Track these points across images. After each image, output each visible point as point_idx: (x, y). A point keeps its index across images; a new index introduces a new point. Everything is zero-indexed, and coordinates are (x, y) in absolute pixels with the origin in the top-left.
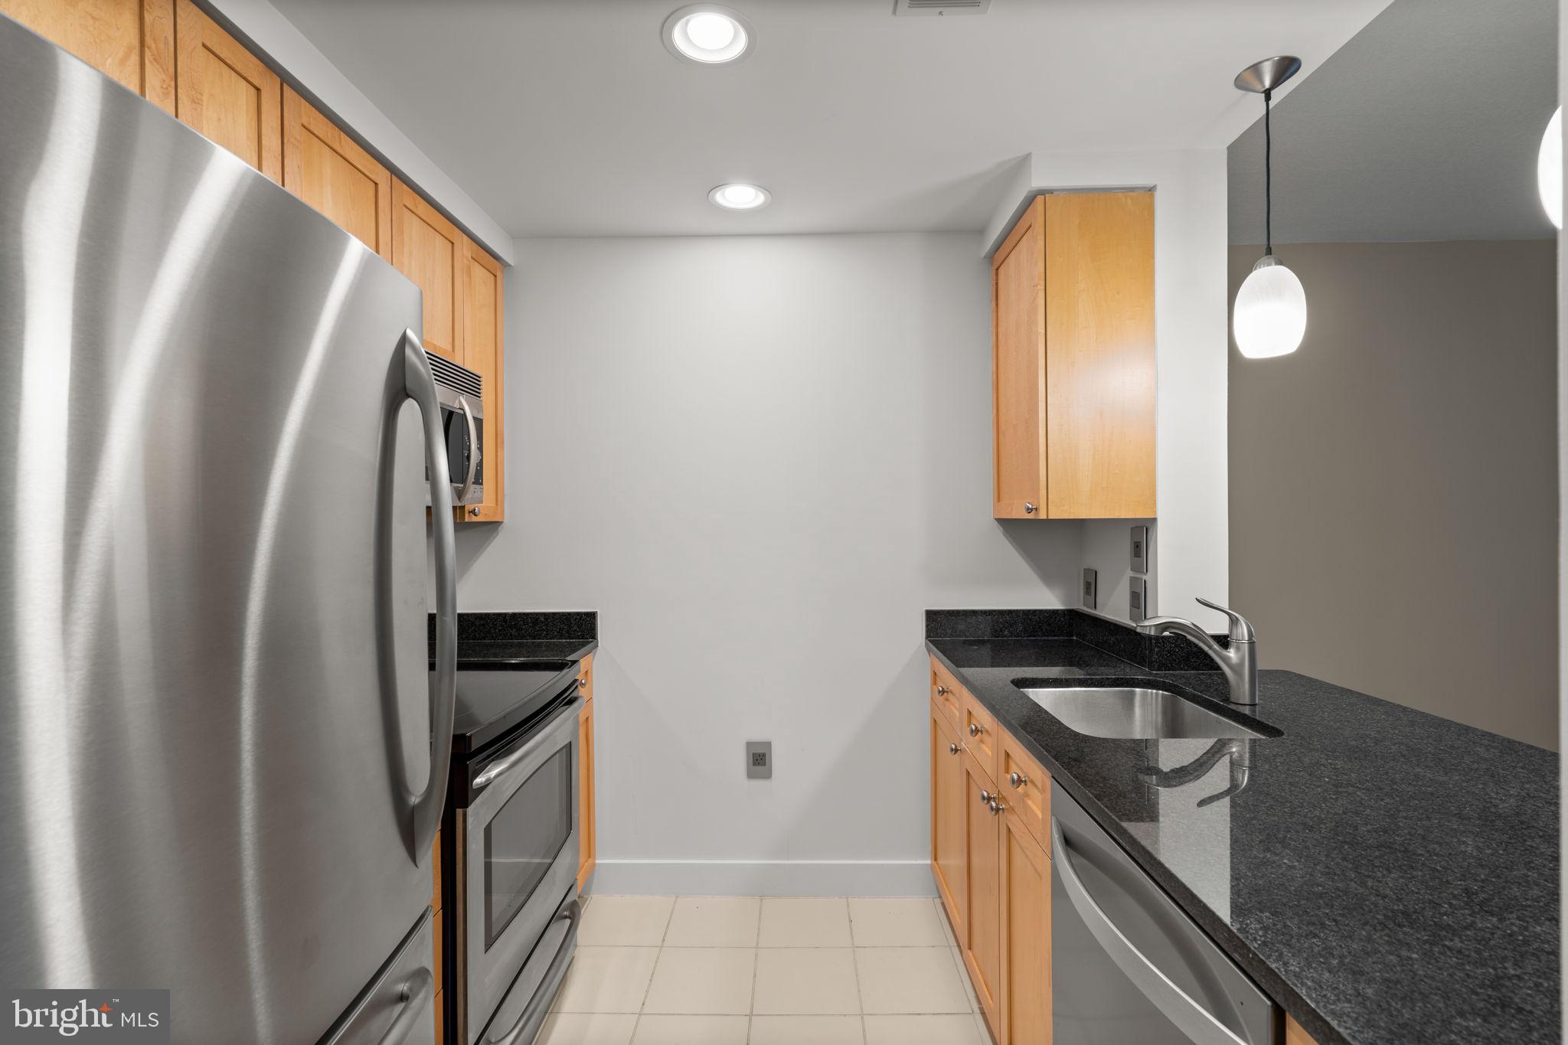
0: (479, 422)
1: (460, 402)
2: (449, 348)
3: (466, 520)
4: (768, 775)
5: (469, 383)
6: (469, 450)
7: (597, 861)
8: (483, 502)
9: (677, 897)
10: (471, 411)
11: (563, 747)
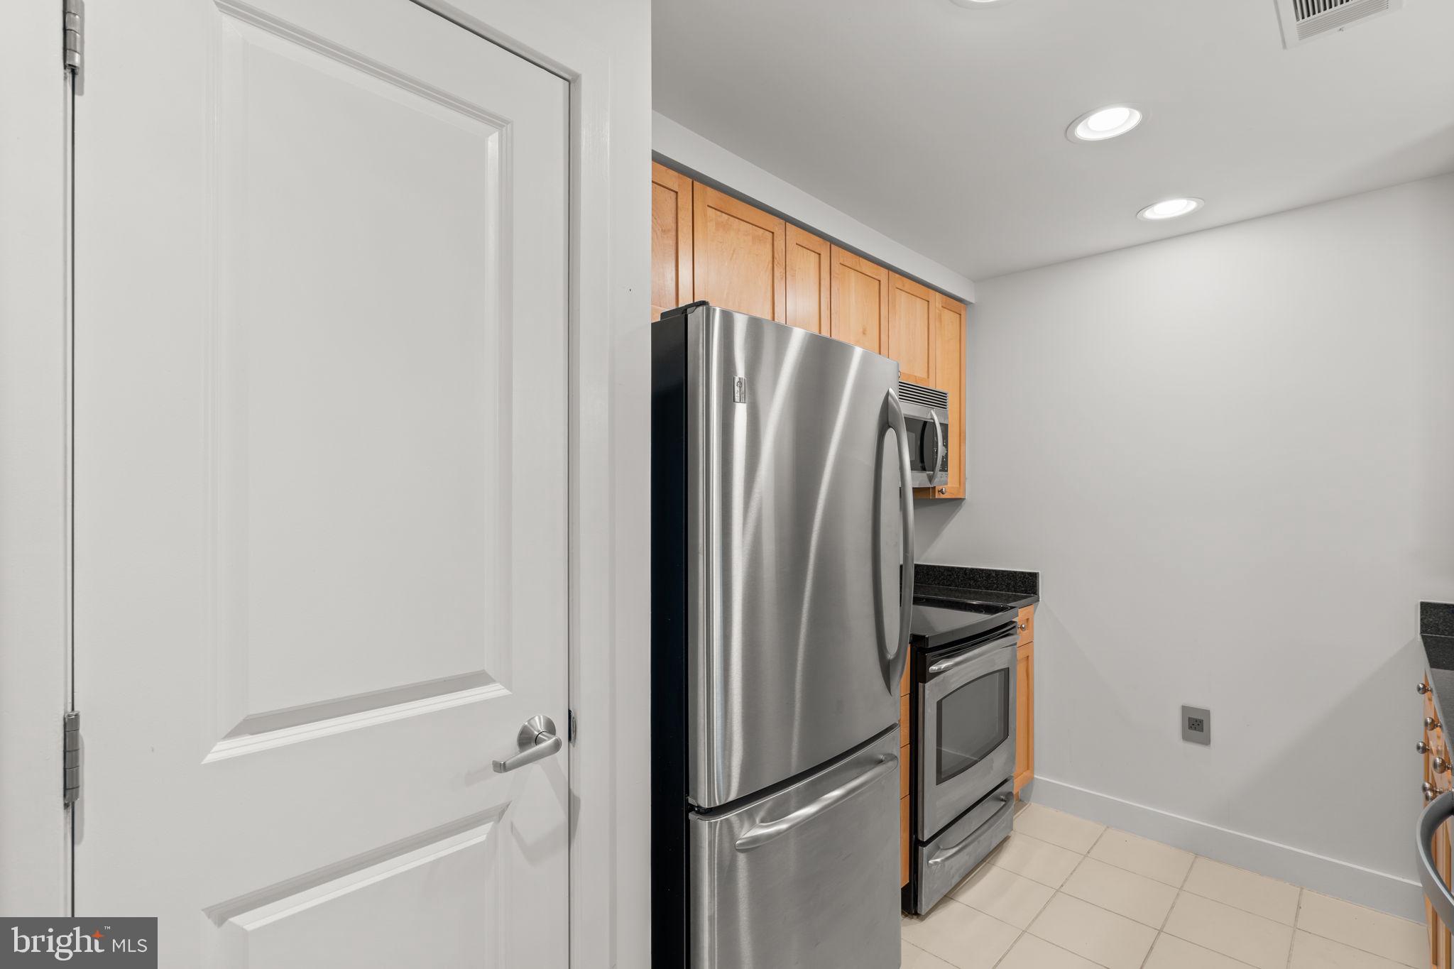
0: (945, 427)
1: (932, 415)
2: (925, 376)
3: (936, 497)
4: (1206, 741)
5: (939, 400)
6: (937, 448)
7: (1035, 776)
8: (948, 484)
9: (1108, 827)
10: (939, 419)
11: (1002, 670)
